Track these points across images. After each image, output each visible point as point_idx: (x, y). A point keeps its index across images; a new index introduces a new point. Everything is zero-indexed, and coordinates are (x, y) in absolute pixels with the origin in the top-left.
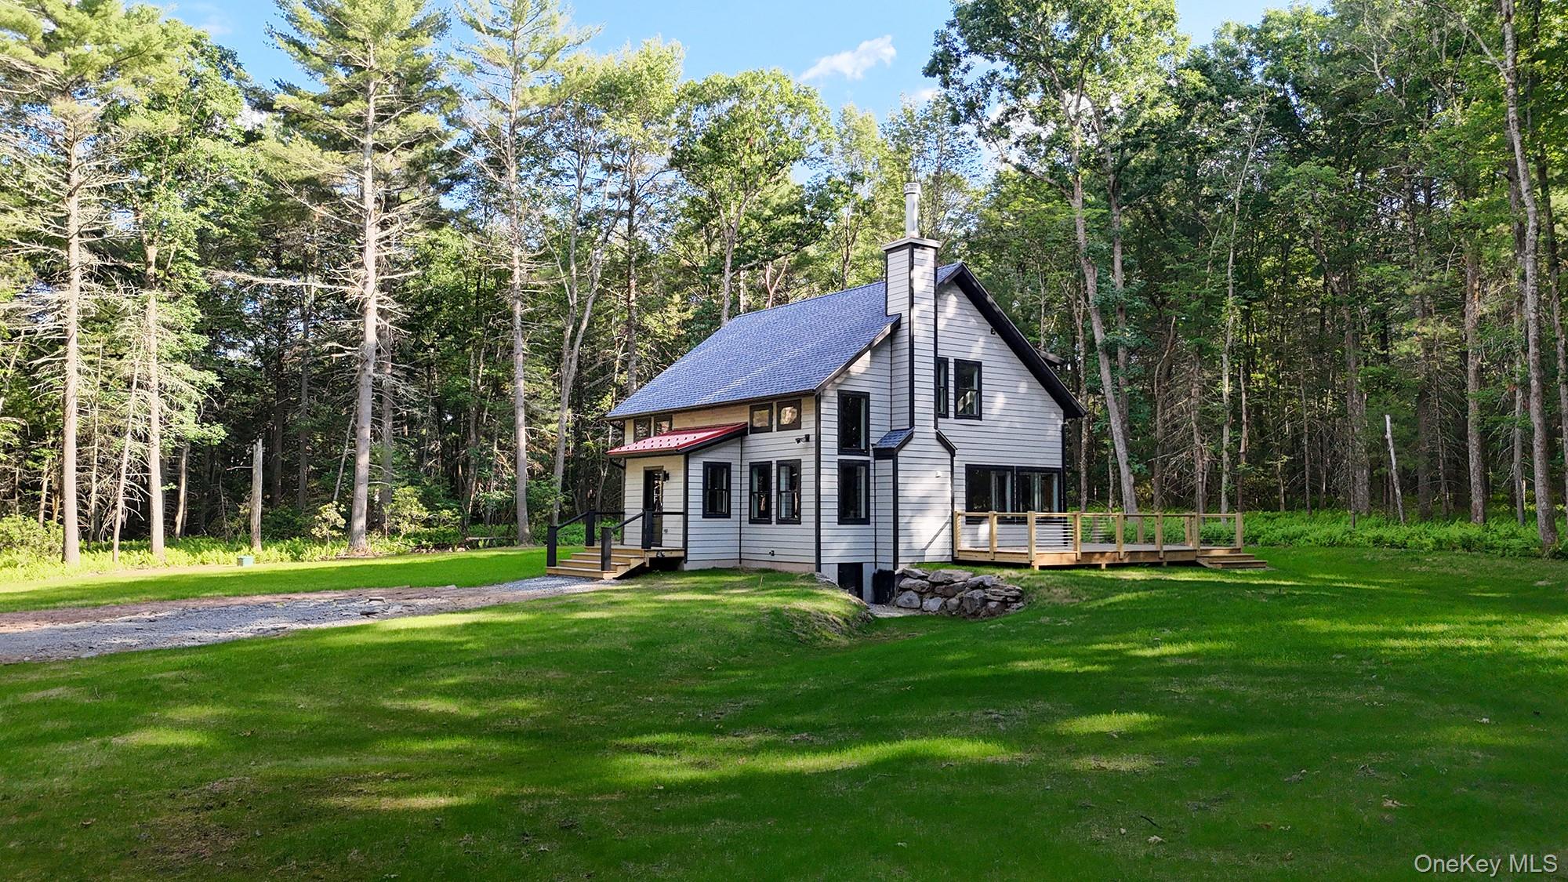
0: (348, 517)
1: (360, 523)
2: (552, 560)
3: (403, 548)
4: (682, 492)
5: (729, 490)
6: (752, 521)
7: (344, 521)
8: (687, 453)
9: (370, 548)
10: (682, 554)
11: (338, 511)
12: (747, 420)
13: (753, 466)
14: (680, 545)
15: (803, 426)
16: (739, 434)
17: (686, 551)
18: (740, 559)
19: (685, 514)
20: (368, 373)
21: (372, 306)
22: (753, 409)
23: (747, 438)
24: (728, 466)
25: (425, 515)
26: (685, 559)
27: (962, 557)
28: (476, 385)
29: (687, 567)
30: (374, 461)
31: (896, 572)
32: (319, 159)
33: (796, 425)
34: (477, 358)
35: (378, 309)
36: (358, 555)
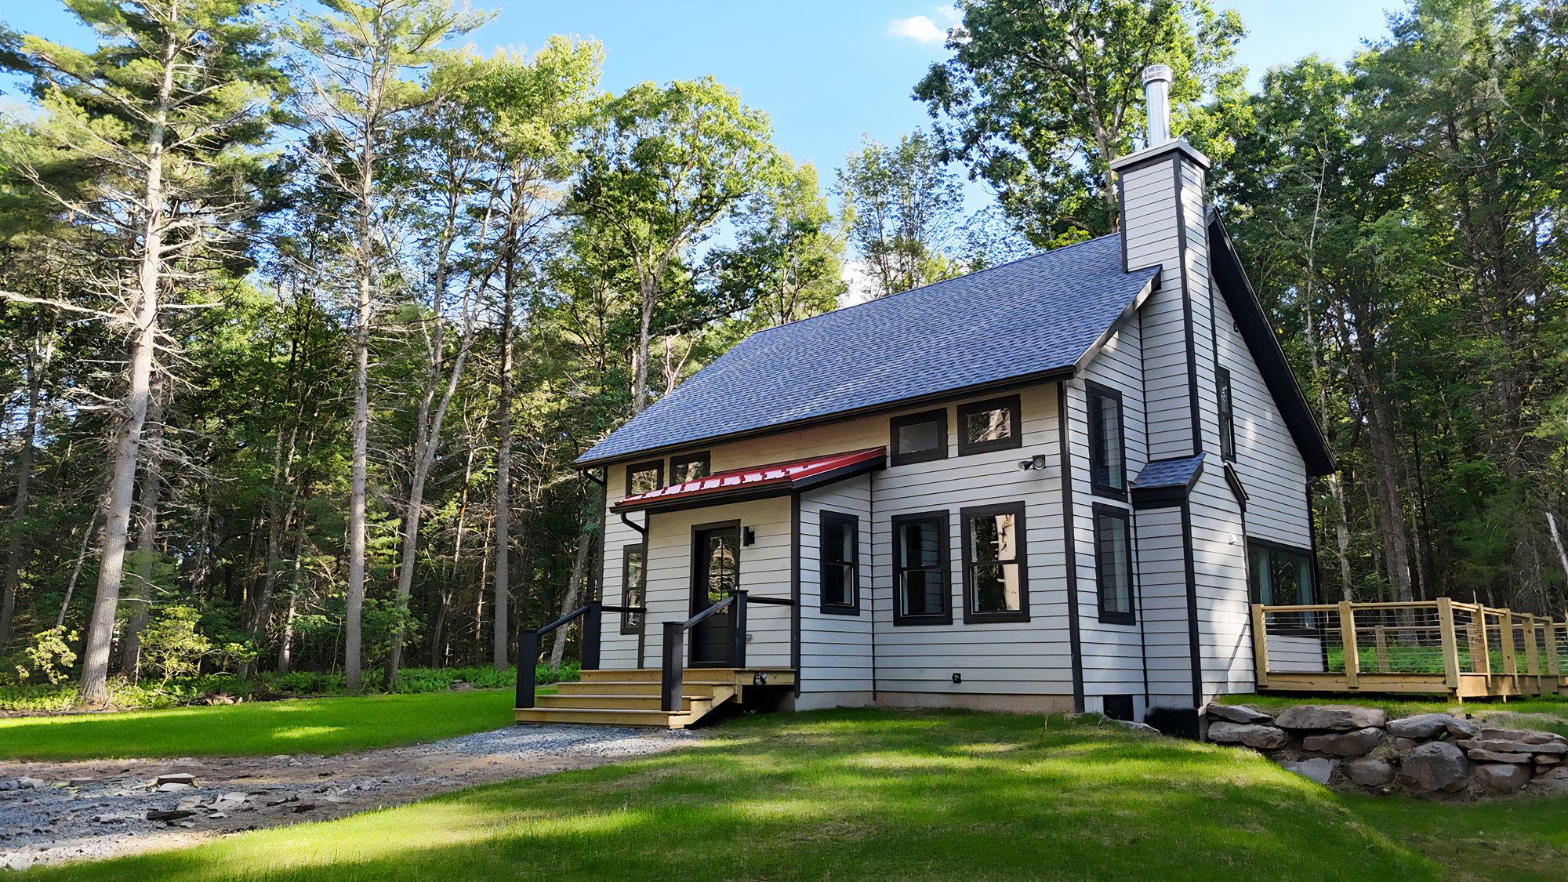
0: (82, 649)
1: (100, 657)
2: (525, 698)
3: (164, 699)
4: (788, 563)
5: (855, 564)
6: (899, 621)
7: (74, 656)
8: (795, 493)
9: (112, 699)
10: (789, 680)
11: (65, 641)
12: (886, 442)
13: (898, 521)
14: (786, 662)
15: (1026, 440)
16: (870, 468)
17: (797, 674)
18: (875, 692)
19: (794, 603)
20: (132, 437)
21: (147, 343)
22: (896, 424)
23: (884, 474)
24: (854, 521)
25: (204, 647)
26: (794, 689)
27: (1274, 684)
28: (282, 475)
29: (801, 704)
30: (129, 565)
31: (1201, 711)
32: (84, 129)
33: (1014, 441)
34: (286, 441)
35: (155, 349)
36: (92, 708)
